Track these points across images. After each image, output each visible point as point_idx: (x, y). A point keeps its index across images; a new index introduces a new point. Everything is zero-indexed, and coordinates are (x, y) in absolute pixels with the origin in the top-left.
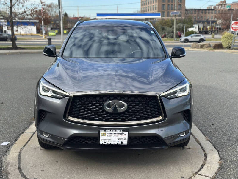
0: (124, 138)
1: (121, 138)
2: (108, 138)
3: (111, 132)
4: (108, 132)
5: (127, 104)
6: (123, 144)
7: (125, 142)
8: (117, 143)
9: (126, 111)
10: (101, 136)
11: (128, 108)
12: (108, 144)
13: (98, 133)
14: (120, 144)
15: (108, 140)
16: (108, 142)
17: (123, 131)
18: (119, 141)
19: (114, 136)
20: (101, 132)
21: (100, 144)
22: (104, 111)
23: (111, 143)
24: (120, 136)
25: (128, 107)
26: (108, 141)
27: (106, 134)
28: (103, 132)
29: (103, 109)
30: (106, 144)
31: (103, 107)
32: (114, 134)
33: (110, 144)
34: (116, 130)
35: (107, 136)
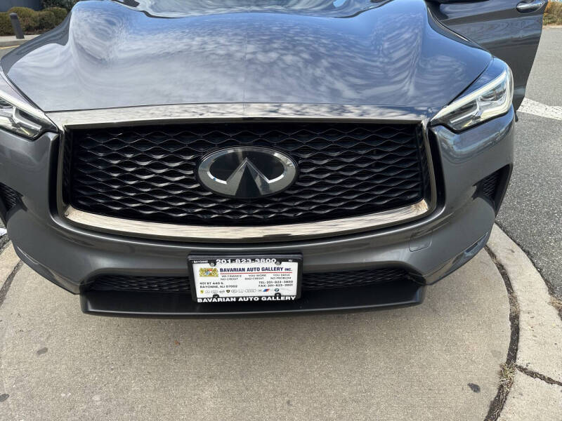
0: (283, 280)
1: (273, 280)
2: (227, 283)
3: (237, 265)
4: (221, 264)
5: (295, 159)
6: (282, 298)
7: (290, 291)
8: (260, 297)
9: (293, 186)
10: (199, 279)
11: (300, 177)
12: (228, 300)
13: (187, 267)
14: (269, 299)
15: (226, 289)
16: (226, 295)
17: (280, 261)
18: (266, 290)
19: (247, 276)
20: (197, 268)
21: (199, 301)
22: (203, 188)
23: (237, 298)
24: (268, 277)
25: (299, 173)
26: (228, 291)
27: (219, 272)
28: (207, 266)
29: (197, 181)
30: (219, 300)
31: (196, 174)
32: (248, 270)
33: (235, 300)
34: (253, 256)
35: (220, 276)
